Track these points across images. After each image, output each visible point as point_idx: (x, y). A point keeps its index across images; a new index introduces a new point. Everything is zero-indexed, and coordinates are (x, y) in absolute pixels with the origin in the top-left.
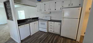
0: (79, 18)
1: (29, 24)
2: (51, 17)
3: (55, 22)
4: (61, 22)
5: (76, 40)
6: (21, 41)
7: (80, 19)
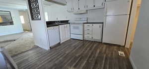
0: (129, 13)
2: (87, 18)
3: (94, 24)
5: (124, 46)
6: (50, 48)
7: (130, 15)
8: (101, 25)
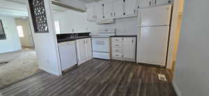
1: (74, 42)
2: (115, 30)
3: (124, 38)
4: (136, 36)
5: (165, 67)
7: (170, 25)
8: (134, 38)
